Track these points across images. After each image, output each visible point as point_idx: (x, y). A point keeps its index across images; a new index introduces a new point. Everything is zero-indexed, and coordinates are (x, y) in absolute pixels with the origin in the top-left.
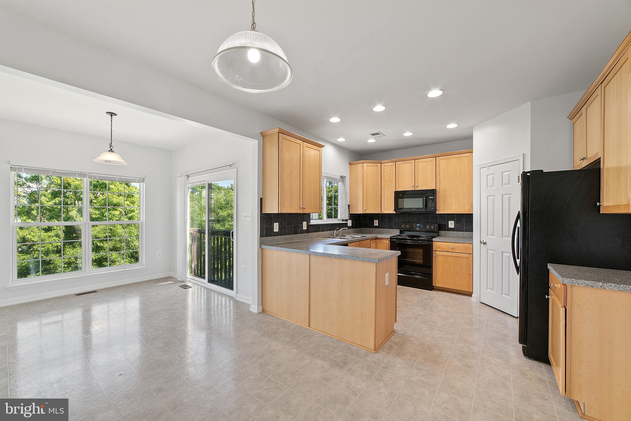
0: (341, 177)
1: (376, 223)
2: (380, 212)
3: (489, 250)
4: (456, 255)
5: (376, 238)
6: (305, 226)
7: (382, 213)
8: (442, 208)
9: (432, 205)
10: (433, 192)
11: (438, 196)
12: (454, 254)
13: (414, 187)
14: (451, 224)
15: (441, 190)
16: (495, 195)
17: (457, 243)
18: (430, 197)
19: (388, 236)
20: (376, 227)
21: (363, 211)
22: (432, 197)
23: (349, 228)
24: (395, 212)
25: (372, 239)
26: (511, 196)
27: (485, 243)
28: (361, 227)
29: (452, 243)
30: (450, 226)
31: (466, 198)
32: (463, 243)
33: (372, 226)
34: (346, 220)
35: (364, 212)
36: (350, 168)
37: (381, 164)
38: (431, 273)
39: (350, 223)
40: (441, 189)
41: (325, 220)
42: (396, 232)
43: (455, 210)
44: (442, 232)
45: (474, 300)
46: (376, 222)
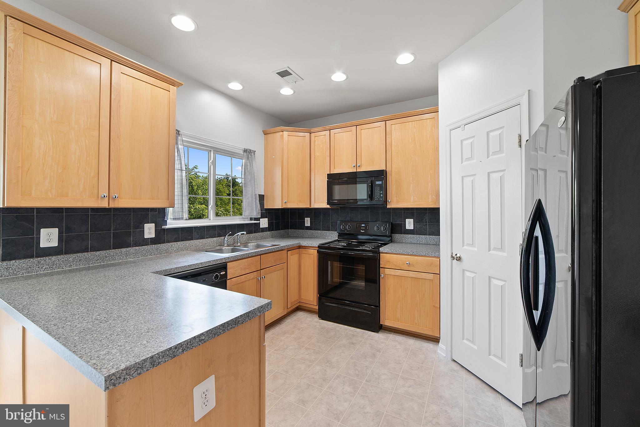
0: (245, 151)
1: (308, 222)
2: (308, 206)
3: (466, 272)
4: (414, 276)
5: (300, 247)
6: (149, 231)
7: (312, 207)
8: (395, 199)
9: (381, 194)
10: (381, 175)
11: (389, 179)
12: (411, 274)
13: (356, 167)
14: (410, 224)
15: (393, 172)
16: (475, 175)
17: (415, 255)
18: (378, 183)
19: (316, 243)
20: (308, 228)
21: (282, 205)
22: (380, 183)
23: (264, 230)
24: (328, 206)
25: (290, 249)
26: (504, 174)
27: (459, 259)
28: (288, 229)
29: (408, 255)
30: (408, 227)
31: (430, 184)
32: (425, 256)
33: (302, 226)
34: (256, 219)
35: (285, 206)
36: (266, 140)
37: (310, 133)
38: (378, 305)
39: (264, 223)
40: (393, 169)
41: (212, 218)
42: (332, 236)
43: (413, 202)
44: (397, 236)
45: (442, 354)
46: (307, 220)
